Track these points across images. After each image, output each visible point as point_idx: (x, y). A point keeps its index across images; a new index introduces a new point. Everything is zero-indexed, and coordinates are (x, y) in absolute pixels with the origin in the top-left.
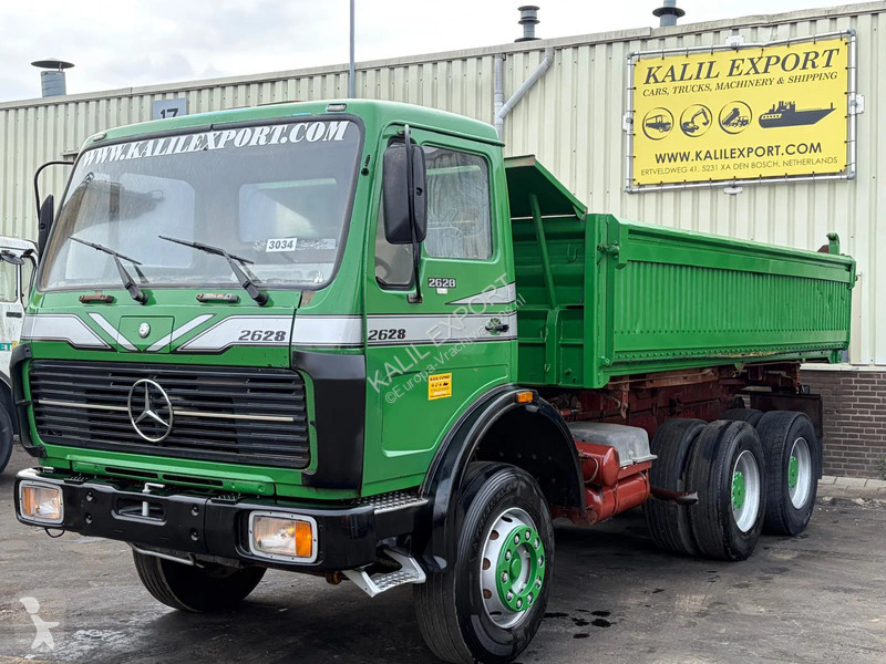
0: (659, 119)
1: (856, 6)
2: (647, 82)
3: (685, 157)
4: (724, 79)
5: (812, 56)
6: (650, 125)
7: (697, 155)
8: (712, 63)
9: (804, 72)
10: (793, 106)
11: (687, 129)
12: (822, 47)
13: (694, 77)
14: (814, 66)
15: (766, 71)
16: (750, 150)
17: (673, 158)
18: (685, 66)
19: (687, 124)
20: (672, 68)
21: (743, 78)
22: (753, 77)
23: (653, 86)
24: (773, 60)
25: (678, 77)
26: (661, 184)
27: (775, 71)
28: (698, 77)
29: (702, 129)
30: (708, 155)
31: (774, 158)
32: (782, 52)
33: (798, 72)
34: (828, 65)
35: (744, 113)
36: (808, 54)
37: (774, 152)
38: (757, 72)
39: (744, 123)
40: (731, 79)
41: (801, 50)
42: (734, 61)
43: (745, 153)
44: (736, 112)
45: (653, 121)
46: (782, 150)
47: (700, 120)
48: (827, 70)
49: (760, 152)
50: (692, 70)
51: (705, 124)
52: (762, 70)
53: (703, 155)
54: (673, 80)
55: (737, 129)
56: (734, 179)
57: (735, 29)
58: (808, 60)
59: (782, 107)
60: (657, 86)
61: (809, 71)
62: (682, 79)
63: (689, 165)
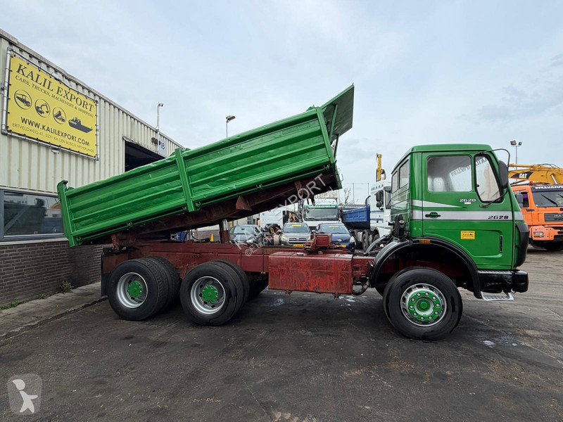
0: (24, 98)
1: (96, 91)
2: (18, 72)
3: (37, 125)
4: (54, 93)
6: (17, 98)
7: (43, 127)
8: (50, 82)
10: (80, 122)
11: (39, 110)
12: (88, 101)
13: (42, 84)
15: (71, 100)
17: (31, 123)
18: (38, 76)
19: (38, 107)
20: (32, 72)
21: (62, 98)
22: (65, 99)
23: (20, 75)
24: (73, 97)
25: (35, 79)
26: (24, 136)
27: (74, 101)
28: (44, 86)
30: (48, 129)
31: (74, 142)
32: (77, 96)
33: (81, 107)
34: (90, 110)
35: (63, 115)
36: (84, 101)
37: (74, 139)
38: (67, 98)
39: (63, 120)
40: (57, 95)
41: (83, 98)
42: (59, 88)
43: (64, 135)
44: (60, 114)
45: (21, 97)
46: (77, 140)
47: (44, 109)
48: (89, 112)
49: (69, 137)
50: (41, 80)
51: (47, 112)
52: (69, 99)
53: (46, 128)
54: (32, 79)
55: (60, 122)
56: (60, 146)
57: (56, 71)
58: (84, 104)
59: (76, 120)
60: (23, 77)
61: (85, 109)
62: (36, 81)
63: (39, 131)
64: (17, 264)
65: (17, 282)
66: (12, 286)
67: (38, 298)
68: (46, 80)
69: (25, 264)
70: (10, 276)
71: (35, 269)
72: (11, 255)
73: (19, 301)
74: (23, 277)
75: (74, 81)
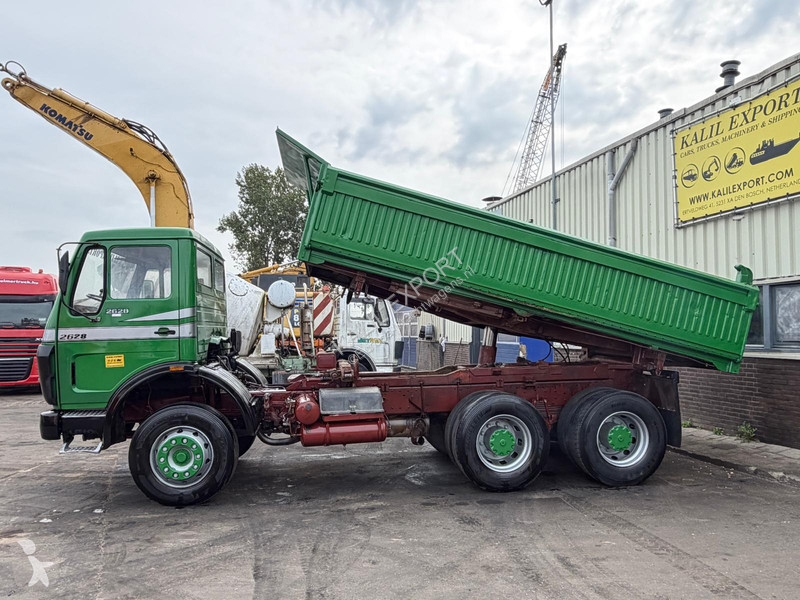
0: (690, 173)
2: (682, 148)
3: (706, 197)
4: (726, 133)
5: (784, 98)
6: (685, 178)
7: (713, 194)
8: (719, 124)
9: (780, 112)
10: (772, 143)
11: (706, 176)
12: (791, 88)
13: (709, 136)
14: (786, 106)
15: (753, 120)
16: (745, 184)
17: (699, 199)
18: (703, 130)
19: (706, 173)
20: (695, 134)
21: (738, 129)
22: (744, 127)
23: (686, 150)
24: (759, 108)
25: (699, 139)
26: (695, 219)
27: (760, 117)
28: (711, 137)
29: (715, 174)
30: (719, 193)
31: (760, 187)
32: (764, 101)
33: (776, 113)
34: (796, 102)
35: (740, 156)
36: (782, 97)
37: (760, 182)
38: (747, 122)
39: (740, 164)
40: (731, 132)
41: (776, 96)
42: (733, 118)
43: (742, 187)
44: (735, 156)
45: (687, 175)
46: (766, 180)
47: (713, 168)
49: (751, 184)
50: (707, 133)
51: (717, 170)
52: (751, 119)
53: (716, 194)
54: (697, 142)
55: (736, 169)
56: (735, 209)
57: (736, 92)
58: (782, 102)
59: (765, 145)
62: (701, 140)
63: (707, 202)
68: (713, 126)
71: (712, 390)
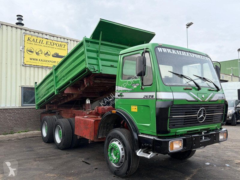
0: (31, 50)
1: (68, 38)
2: (28, 40)
3: (36, 60)
4: (45, 44)
5: (61, 45)
7: (39, 60)
8: (42, 41)
9: (60, 48)
10: (58, 54)
11: (37, 54)
12: (63, 44)
13: (39, 42)
15: (53, 45)
16: (50, 61)
17: (34, 59)
18: (37, 39)
19: (37, 52)
20: (34, 39)
21: (48, 46)
22: (50, 46)
23: (29, 42)
24: (54, 44)
25: (35, 41)
26: (31, 65)
27: (55, 46)
28: (40, 43)
29: (40, 54)
31: (55, 64)
32: (56, 42)
33: (59, 47)
35: (49, 53)
38: (51, 45)
39: (49, 55)
40: (46, 45)
41: (60, 43)
42: (47, 42)
43: (49, 61)
44: (47, 53)
45: (29, 50)
46: (56, 62)
47: (40, 52)
48: (64, 48)
49: (52, 62)
50: (38, 41)
51: (41, 53)
52: (52, 45)
53: (41, 60)
54: (34, 42)
56: (47, 67)
57: (46, 35)
58: (61, 46)
59: (56, 54)
60: (30, 42)
61: (61, 48)
62: (36, 42)
63: (38, 62)
64: (28, 116)
65: (28, 122)
66: (26, 124)
67: (37, 130)
68: (40, 40)
69: (31, 116)
70: (26, 120)
71: (36, 118)
72: (26, 112)
73: (29, 130)
74: (30, 121)
75: (56, 37)
